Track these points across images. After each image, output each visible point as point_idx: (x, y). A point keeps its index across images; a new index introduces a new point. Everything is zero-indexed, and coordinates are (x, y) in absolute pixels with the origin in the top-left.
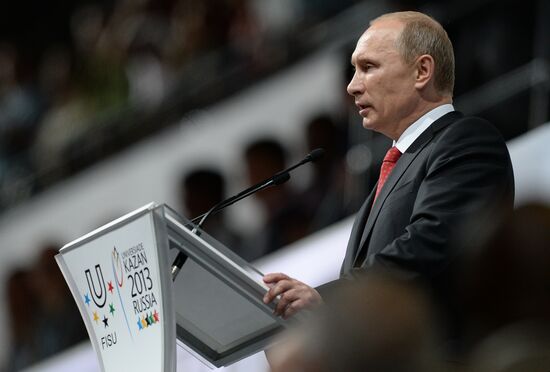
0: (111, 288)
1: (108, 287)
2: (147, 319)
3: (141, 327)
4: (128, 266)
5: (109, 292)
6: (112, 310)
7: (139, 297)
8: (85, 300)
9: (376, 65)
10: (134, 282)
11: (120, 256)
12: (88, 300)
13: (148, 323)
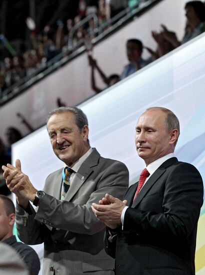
9: (154, 131)
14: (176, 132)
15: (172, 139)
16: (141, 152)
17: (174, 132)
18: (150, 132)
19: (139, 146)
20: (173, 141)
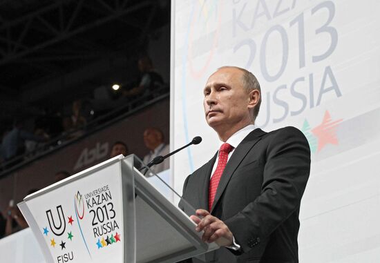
0: (71, 220)
1: (67, 220)
2: (107, 240)
3: (100, 246)
4: (91, 203)
5: (68, 225)
6: (70, 236)
7: (100, 225)
8: (43, 231)
10: (96, 214)
11: (83, 197)
12: (46, 231)
13: (108, 243)
14: (256, 94)
15: (252, 103)
16: (212, 118)
17: (254, 94)
18: (223, 89)
19: (209, 110)
20: (252, 104)
